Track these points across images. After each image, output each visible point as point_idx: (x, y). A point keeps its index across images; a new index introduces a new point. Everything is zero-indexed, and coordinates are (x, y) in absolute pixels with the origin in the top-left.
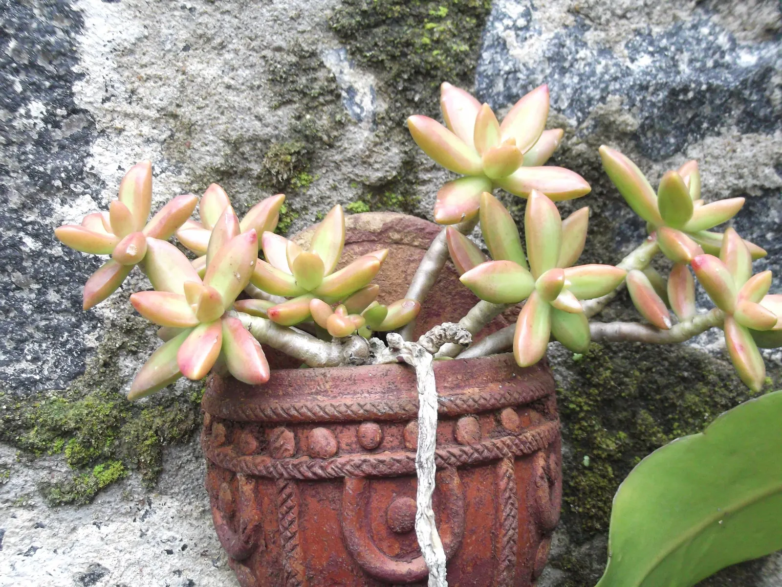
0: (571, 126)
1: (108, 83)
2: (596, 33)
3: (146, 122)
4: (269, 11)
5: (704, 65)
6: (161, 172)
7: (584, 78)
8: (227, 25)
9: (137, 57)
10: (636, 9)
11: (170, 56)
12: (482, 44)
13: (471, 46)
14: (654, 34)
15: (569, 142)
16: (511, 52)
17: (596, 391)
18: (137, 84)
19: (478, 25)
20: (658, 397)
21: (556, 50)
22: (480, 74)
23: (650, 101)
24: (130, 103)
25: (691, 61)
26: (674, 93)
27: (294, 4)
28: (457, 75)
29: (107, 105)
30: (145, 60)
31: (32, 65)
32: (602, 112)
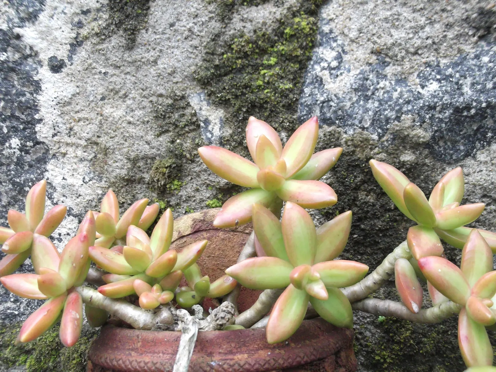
0: (373, 140)
1: (55, 124)
2: (394, 67)
3: (80, 148)
4: (155, 70)
5: (485, 86)
6: (90, 181)
7: (383, 103)
8: (128, 82)
9: (73, 106)
10: (426, 47)
11: (93, 105)
12: (304, 82)
13: (295, 85)
14: (442, 65)
15: (372, 152)
16: (326, 87)
17: (398, 348)
18: (73, 124)
19: (300, 69)
20: (452, 356)
21: (361, 82)
22: (302, 104)
23: (439, 118)
24: (70, 136)
25: (473, 84)
26: (458, 110)
27: (171, 64)
28: (283, 106)
29: (55, 138)
30: (78, 108)
31: (13, 116)
32: (398, 128)
